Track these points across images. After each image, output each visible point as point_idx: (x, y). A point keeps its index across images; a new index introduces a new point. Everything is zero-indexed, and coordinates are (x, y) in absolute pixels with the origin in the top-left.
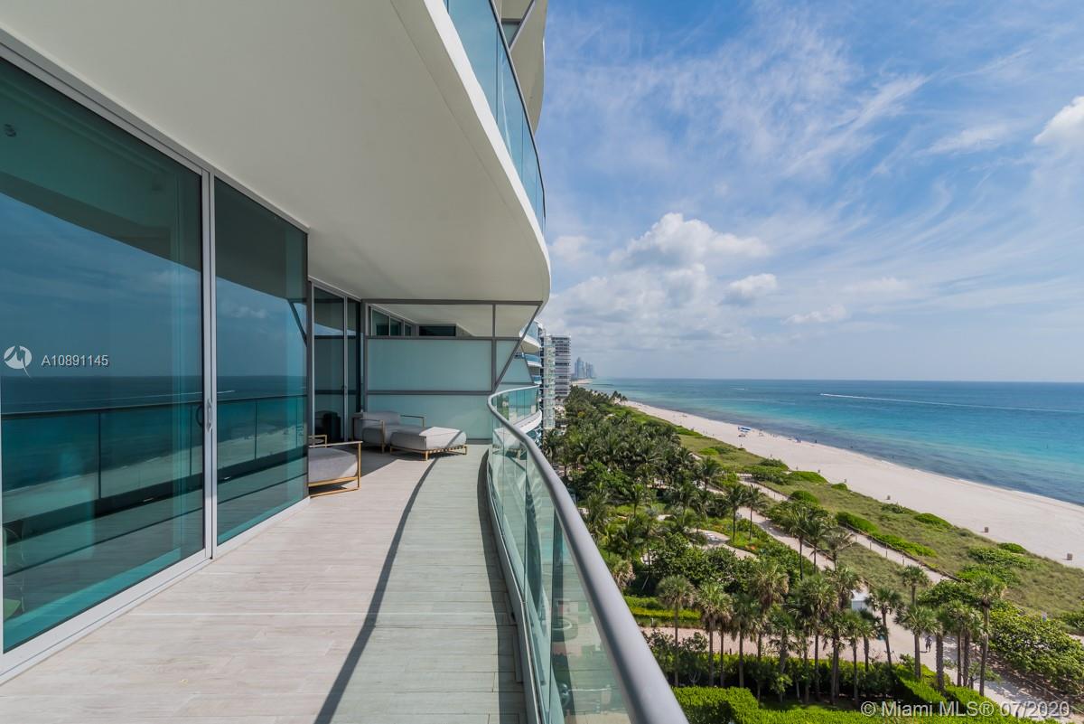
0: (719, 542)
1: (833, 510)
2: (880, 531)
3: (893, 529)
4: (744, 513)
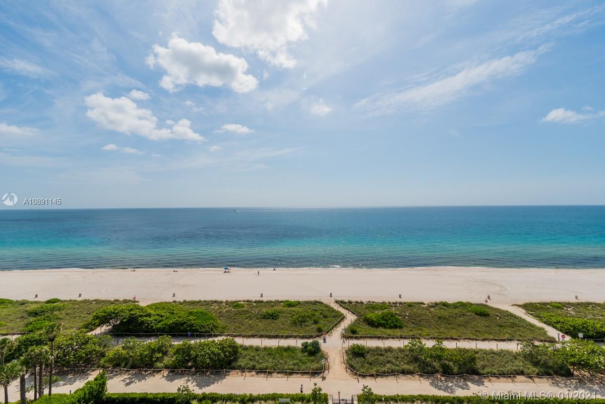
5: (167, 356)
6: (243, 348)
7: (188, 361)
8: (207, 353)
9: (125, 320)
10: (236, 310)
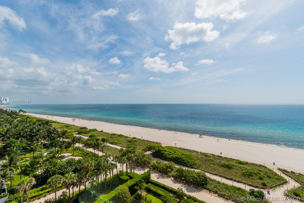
0: (69, 156)
1: (101, 138)
2: (111, 141)
3: (114, 140)
4: (77, 145)
5: (173, 171)
6: (210, 179)
7: (182, 177)
8: (191, 176)
9: (157, 151)
10: (206, 158)
